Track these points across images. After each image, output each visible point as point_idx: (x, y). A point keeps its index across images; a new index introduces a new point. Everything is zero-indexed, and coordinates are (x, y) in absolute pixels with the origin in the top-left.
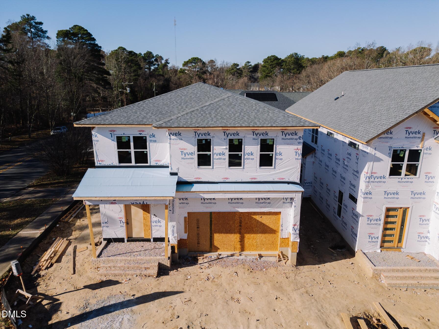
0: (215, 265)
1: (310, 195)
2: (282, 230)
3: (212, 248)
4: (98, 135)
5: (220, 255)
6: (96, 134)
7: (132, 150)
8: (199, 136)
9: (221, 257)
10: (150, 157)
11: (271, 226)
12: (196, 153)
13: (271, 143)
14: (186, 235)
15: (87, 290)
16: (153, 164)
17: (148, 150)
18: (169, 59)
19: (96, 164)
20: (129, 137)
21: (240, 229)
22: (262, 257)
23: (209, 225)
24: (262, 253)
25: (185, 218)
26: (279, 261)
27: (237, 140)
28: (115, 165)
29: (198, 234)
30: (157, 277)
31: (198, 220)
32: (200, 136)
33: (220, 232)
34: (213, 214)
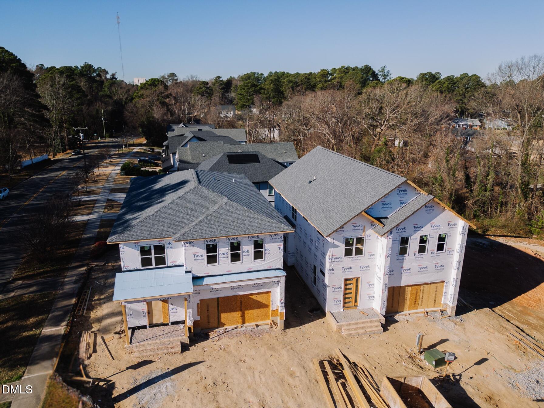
0: (223, 337)
1: (294, 264)
2: (272, 304)
3: (220, 324)
4: (125, 247)
5: (226, 329)
6: (123, 246)
7: (153, 256)
8: (207, 242)
9: (227, 330)
10: (167, 260)
11: (264, 302)
12: (206, 255)
13: (261, 243)
14: (199, 317)
15: (130, 370)
16: (170, 265)
17: (166, 255)
18: (116, 74)
19: (123, 270)
20: (151, 246)
21: (241, 307)
22: (258, 326)
23: (217, 307)
24: (258, 323)
25: (198, 304)
26: (271, 328)
27: (237, 243)
28: (139, 268)
29: (208, 315)
30: (181, 353)
31: (208, 305)
32: (208, 242)
33: (225, 312)
34: (219, 299)
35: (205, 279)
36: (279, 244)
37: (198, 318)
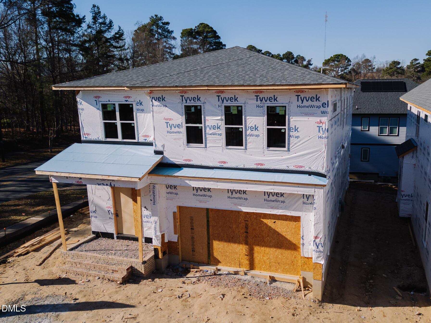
2: (303, 244)
3: (211, 260)
4: (83, 102)
5: (219, 270)
6: (81, 101)
7: (118, 122)
8: (186, 101)
9: (219, 273)
10: (138, 130)
11: (289, 237)
12: (185, 125)
13: (282, 113)
14: (177, 236)
16: (141, 140)
17: (135, 122)
18: (312, 60)
19: (83, 138)
20: (114, 104)
21: (247, 237)
22: (276, 281)
23: (206, 227)
24: (277, 275)
25: (174, 213)
26: (297, 291)
27: (236, 108)
28: (101, 140)
29: (193, 238)
30: (121, 284)
31: (192, 219)
32: (188, 101)
33: (220, 239)
34: (210, 212)
35: (185, 169)
36: (318, 119)
37: (175, 238)
